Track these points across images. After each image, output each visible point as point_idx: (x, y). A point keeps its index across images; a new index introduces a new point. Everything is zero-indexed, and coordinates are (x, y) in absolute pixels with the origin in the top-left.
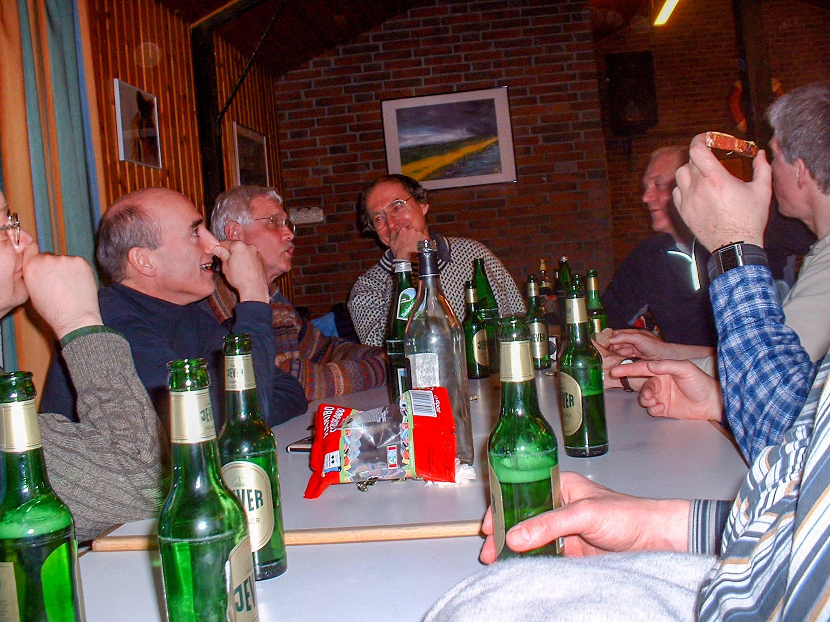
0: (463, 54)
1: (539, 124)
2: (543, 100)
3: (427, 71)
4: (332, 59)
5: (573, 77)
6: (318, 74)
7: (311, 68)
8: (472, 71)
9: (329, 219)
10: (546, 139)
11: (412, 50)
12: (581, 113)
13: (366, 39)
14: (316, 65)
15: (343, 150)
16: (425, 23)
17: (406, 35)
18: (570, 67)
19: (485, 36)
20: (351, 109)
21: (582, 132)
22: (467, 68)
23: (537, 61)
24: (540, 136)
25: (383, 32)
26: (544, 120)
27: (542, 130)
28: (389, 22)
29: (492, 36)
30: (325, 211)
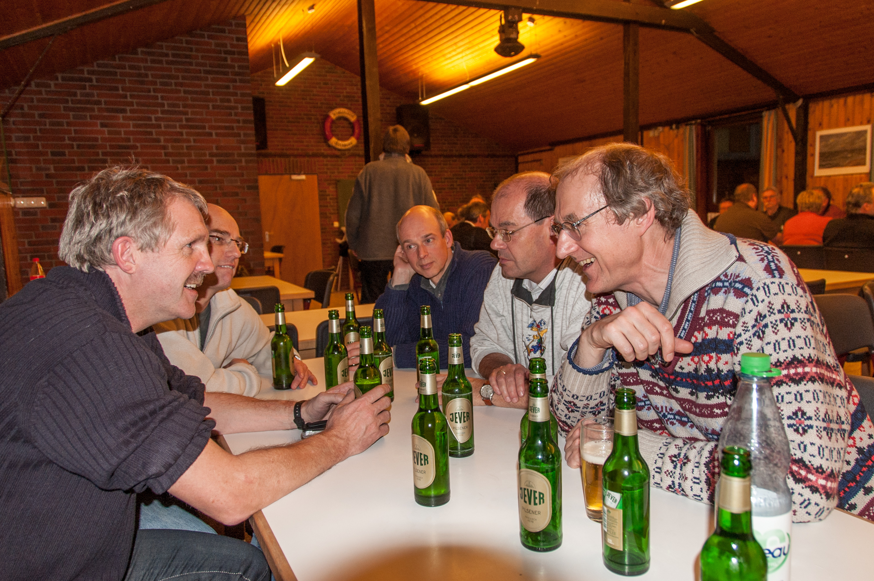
0: (159, 95)
1: (215, 151)
2: (217, 134)
3: (131, 104)
4: (52, 83)
5: (238, 121)
6: (40, 93)
8: (166, 108)
9: (51, 205)
10: (219, 161)
11: (120, 86)
12: (243, 146)
13: (82, 72)
15: (63, 154)
16: (131, 67)
17: (115, 74)
18: (236, 114)
19: (176, 85)
20: (69, 124)
21: (243, 159)
22: (163, 105)
23: (214, 107)
24: (215, 159)
25: (96, 68)
26: (217, 148)
27: (215, 155)
28: (101, 62)
29: (181, 85)
30: (48, 199)
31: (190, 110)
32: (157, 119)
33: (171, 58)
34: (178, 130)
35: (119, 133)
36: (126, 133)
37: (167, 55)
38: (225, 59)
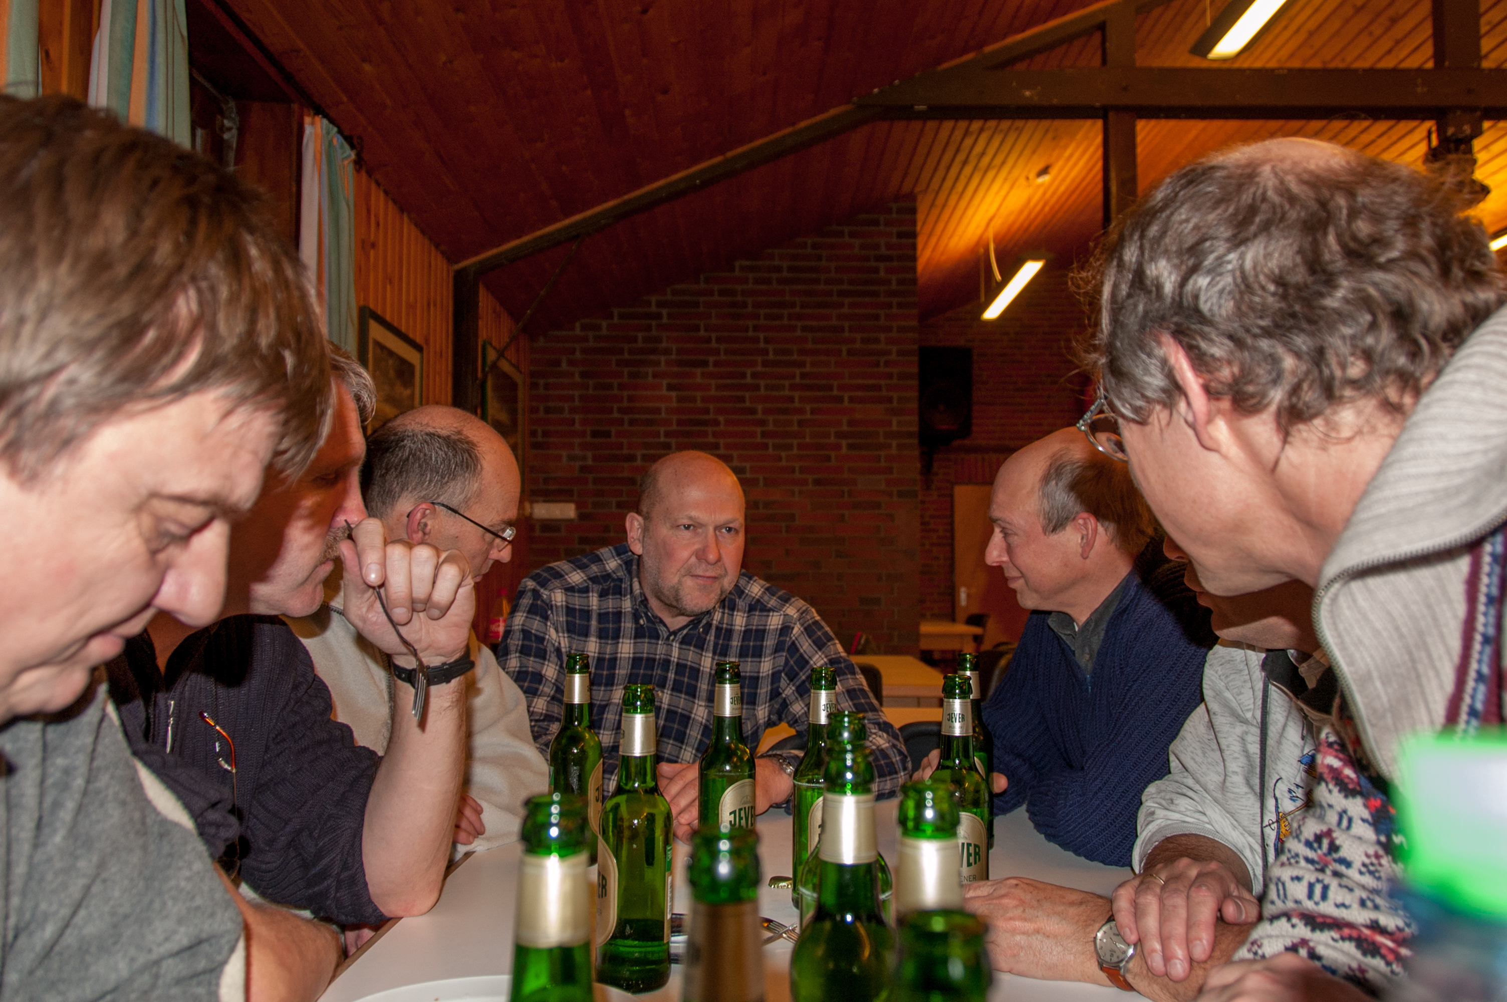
0: (762, 336)
1: (845, 428)
2: (851, 400)
3: (717, 352)
4: (604, 324)
5: (890, 376)
6: (585, 339)
7: (578, 331)
8: (771, 357)
9: (582, 516)
10: (851, 447)
11: (702, 323)
12: (894, 421)
13: (649, 304)
14: (584, 328)
15: (607, 434)
16: (722, 293)
17: (696, 304)
18: (887, 364)
19: (790, 317)
20: (621, 387)
21: (894, 443)
22: (765, 352)
23: (849, 352)
24: (844, 443)
25: (669, 297)
26: (850, 423)
27: (846, 436)
28: (678, 287)
29: (799, 317)
30: (578, 507)
31: (808, 359)
32: (754, 375)
33: (785, 274)
34: (787, 393)
35: (693, 400)
36: (704, 400)
37: (779, 269)
38: (876, 270)
